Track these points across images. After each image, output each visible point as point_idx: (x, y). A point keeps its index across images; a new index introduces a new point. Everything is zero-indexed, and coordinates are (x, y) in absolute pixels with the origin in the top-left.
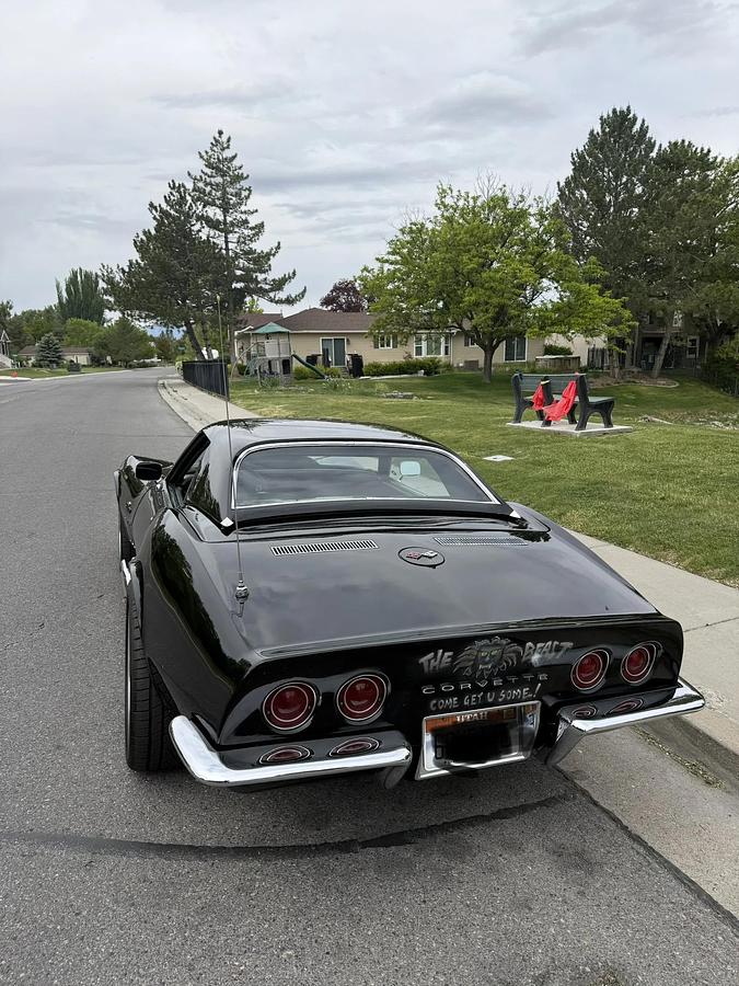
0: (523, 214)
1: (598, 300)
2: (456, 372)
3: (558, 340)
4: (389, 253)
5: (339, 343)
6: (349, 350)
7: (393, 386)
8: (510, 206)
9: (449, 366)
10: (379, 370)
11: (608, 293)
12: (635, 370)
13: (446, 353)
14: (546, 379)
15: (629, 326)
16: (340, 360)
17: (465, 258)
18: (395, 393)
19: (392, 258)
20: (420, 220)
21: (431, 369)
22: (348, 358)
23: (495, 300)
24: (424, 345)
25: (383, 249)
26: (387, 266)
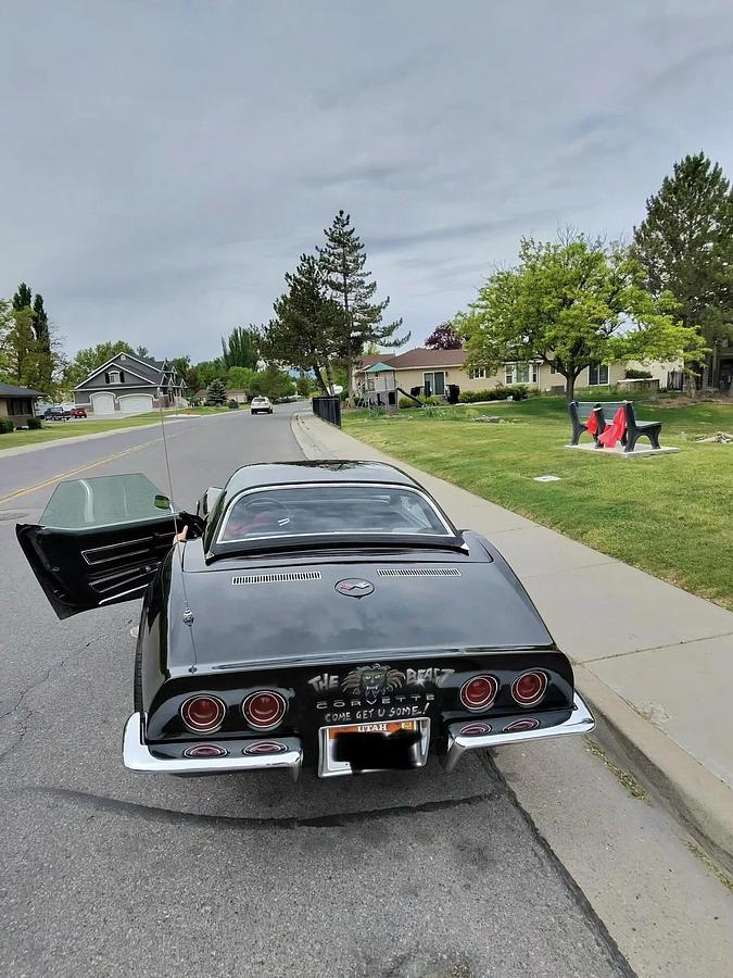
0: (599, 258)
1: (671, 330)
2: (544, 396)
3: (634, 365)
4: (479, 299)
5: (439, 376)
6: (447, 382)
7: (482, 411)
8: (588, 251)
9: (536, 392)
10: (472, 398)
11: (681, 323)
12: (712, 390)
13: (534, 380)
14: (598, 406)
15: (703, 352)
16: (439, 390)
17: (546, 300)
18: (483, 417)
19: (484, 303)
20: (506, 269)
21: (519, 395)
22: (446, 388)
23: (573, 334)
24: (514, 374)
25: (475, 297)
26: (478, 310)
